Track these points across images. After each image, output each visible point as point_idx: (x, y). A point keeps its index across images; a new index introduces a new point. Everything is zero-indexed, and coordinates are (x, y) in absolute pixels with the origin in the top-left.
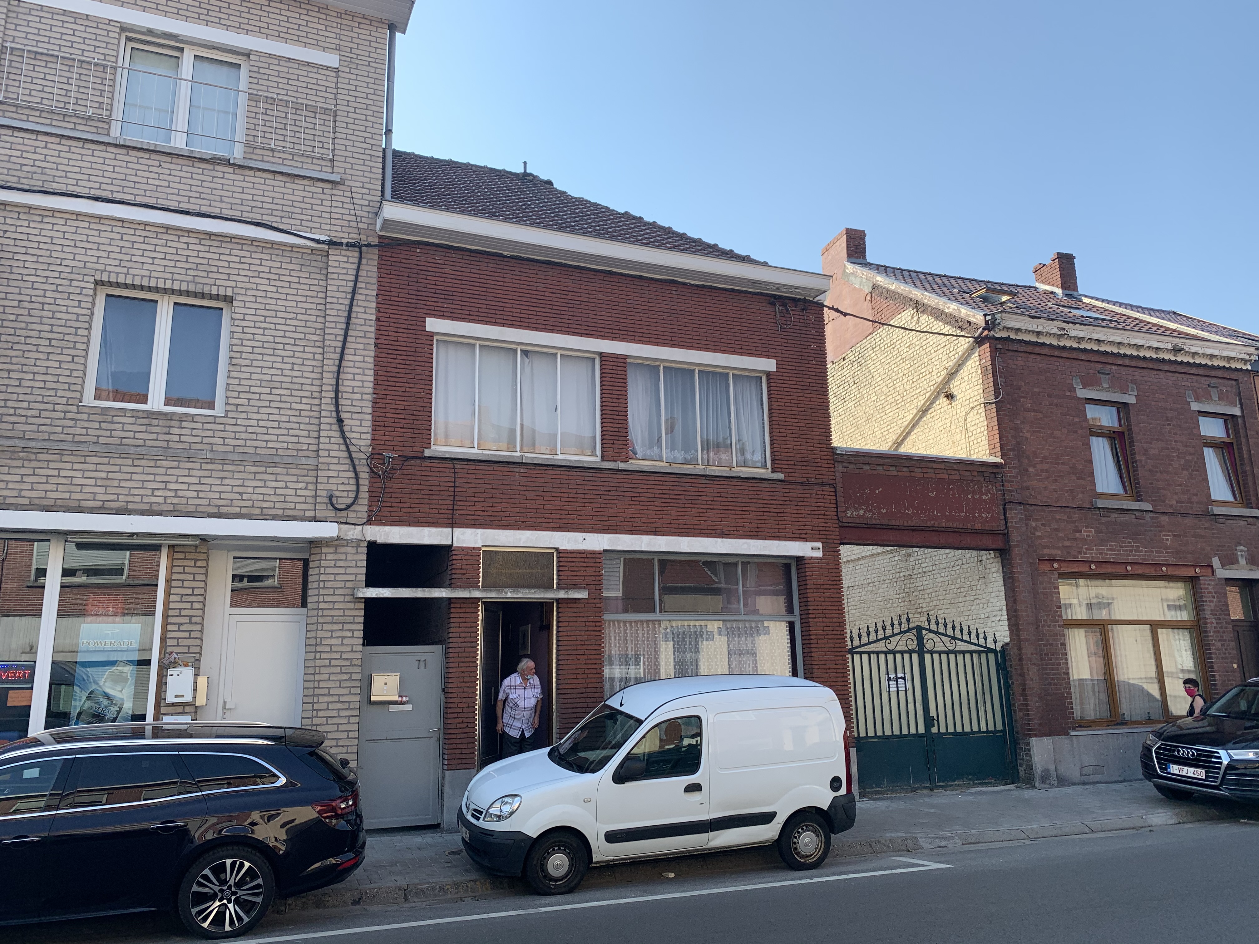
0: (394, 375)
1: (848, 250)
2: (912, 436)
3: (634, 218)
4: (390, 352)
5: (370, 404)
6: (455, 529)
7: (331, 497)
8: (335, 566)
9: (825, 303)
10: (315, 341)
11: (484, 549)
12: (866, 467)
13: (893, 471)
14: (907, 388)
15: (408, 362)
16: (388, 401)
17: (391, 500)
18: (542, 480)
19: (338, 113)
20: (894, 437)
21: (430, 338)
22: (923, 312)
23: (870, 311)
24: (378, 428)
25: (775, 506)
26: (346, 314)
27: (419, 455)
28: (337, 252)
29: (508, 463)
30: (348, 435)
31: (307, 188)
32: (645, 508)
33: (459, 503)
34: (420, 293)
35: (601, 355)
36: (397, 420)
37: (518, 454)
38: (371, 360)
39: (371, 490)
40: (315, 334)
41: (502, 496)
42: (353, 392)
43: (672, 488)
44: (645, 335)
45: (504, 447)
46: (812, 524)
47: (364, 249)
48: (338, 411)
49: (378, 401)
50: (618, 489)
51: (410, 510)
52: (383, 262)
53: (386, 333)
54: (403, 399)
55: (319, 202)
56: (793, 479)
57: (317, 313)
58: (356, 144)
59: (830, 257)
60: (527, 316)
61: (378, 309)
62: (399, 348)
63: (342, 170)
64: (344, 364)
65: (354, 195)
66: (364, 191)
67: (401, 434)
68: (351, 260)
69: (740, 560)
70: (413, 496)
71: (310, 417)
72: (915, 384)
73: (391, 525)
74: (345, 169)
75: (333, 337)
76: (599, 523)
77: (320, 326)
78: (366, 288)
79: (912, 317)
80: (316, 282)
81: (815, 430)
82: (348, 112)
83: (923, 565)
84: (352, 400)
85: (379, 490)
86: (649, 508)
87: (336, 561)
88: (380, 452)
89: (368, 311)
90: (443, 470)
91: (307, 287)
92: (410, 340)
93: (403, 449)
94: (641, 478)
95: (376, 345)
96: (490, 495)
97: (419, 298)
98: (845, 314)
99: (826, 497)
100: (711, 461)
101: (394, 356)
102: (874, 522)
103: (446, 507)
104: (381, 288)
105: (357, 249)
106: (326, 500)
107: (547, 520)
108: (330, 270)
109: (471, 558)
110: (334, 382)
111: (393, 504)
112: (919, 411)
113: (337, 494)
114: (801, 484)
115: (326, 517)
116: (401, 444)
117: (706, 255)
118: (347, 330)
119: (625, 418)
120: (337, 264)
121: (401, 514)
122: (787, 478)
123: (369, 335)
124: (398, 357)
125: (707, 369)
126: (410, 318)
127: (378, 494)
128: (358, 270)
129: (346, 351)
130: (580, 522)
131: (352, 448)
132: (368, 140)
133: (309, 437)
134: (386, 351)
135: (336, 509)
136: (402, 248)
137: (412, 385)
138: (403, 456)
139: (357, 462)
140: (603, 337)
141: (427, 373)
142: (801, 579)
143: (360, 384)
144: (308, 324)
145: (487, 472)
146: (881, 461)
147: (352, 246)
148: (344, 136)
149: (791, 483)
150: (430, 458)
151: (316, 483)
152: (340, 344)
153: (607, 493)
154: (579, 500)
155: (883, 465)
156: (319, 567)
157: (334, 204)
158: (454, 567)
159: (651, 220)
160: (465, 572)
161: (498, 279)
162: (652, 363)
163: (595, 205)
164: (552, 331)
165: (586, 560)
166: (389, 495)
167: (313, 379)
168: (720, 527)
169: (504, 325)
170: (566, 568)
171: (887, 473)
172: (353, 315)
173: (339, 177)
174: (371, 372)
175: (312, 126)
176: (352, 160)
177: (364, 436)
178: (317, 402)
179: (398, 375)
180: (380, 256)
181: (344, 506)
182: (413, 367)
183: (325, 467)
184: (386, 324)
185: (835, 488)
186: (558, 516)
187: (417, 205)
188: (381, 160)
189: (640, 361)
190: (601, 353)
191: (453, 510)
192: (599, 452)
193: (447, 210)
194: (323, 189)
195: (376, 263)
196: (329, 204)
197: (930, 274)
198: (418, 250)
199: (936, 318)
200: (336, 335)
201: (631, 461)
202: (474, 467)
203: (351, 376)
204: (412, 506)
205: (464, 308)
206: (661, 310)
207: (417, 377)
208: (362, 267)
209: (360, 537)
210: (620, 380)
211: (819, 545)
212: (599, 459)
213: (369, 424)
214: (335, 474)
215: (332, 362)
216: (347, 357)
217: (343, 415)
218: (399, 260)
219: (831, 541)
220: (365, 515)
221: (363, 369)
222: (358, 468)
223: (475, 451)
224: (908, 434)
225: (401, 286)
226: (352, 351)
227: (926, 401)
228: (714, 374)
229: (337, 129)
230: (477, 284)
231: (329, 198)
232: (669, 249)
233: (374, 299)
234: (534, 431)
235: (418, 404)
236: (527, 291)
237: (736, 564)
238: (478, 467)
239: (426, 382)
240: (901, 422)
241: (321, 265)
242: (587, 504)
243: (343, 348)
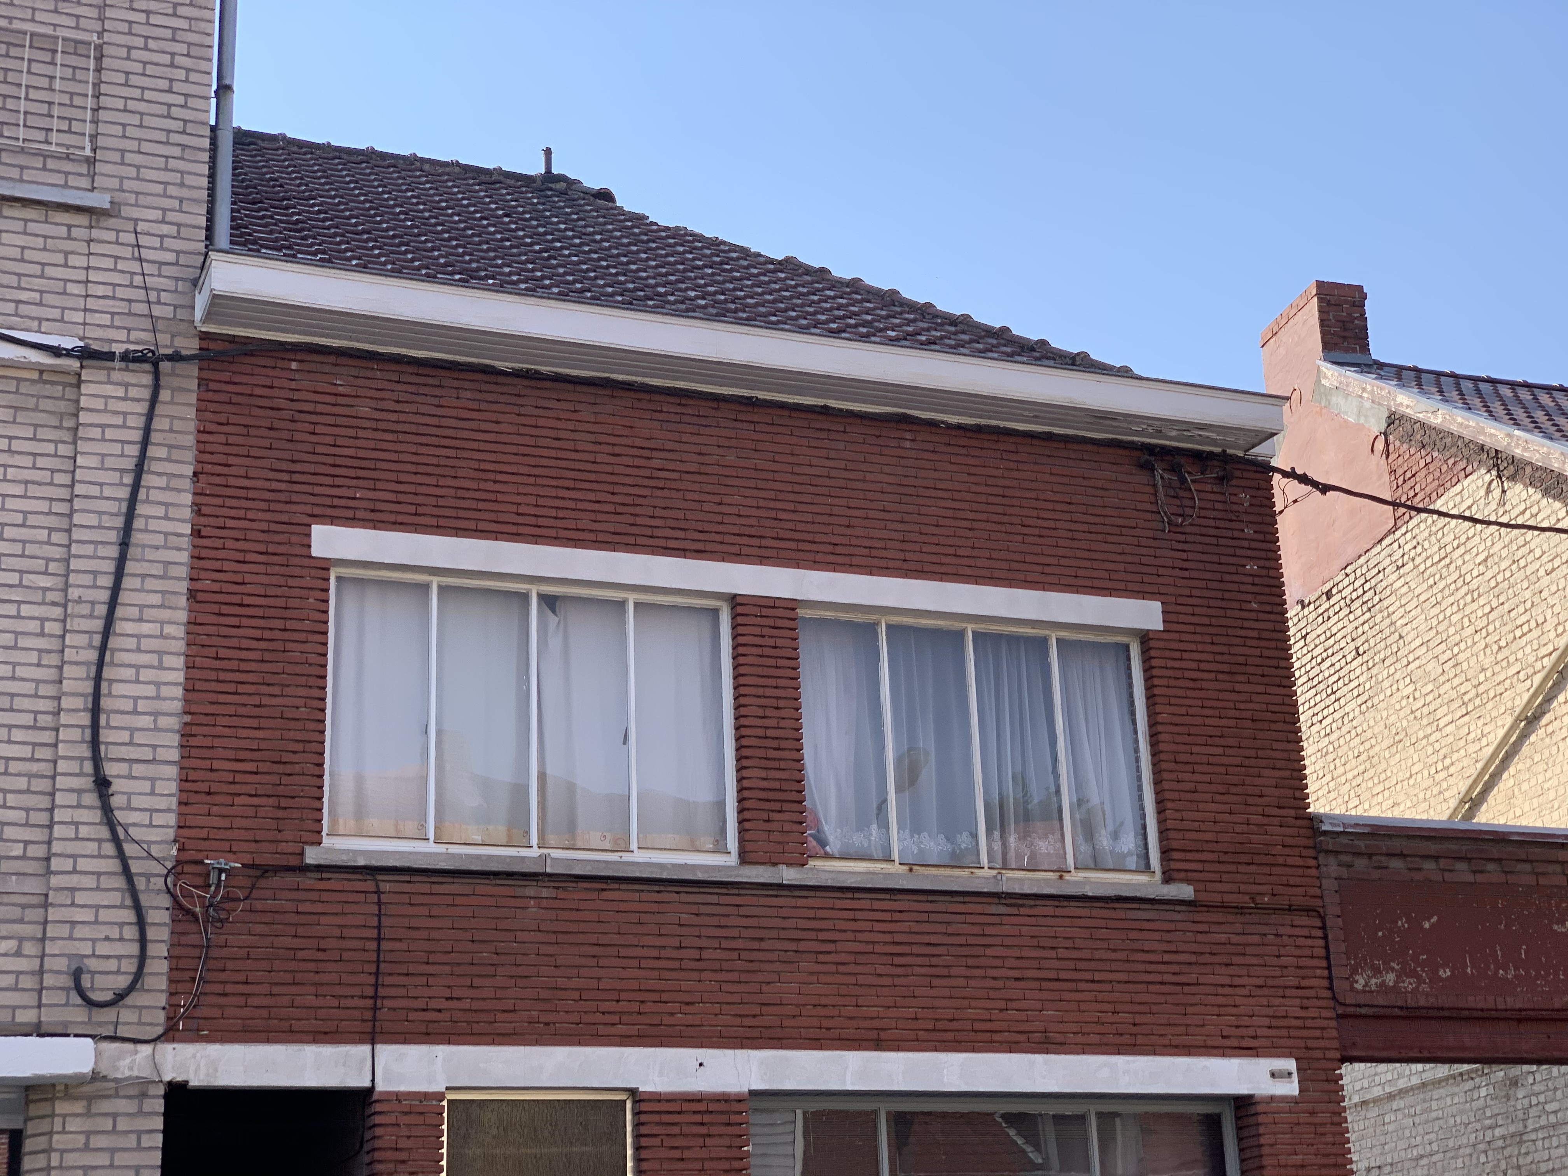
0: (234, 665)
1: (1324, 334)
2: (1507, 781)
3: (808, 270)
4: (225, 609)
5: (175, 739)
6: (379, 1047)
7: (77, 974)
8: (87, 1148)
9: (1274, 463)
10: (45, 589)
11: (451, 1096)
12: (1397, 864)
13: (1462, 872)
14: (1487, 663)
15: (267, 634)
16: (219, 730)
17: (223, 976)
18: (594, 916)
19: (107, 50)
20: (1463, 787)
21: (322, 574)
22: (1512, 478)
23: (1386, 477)
24: (193, 798)
25: (1175, 968)
26: (119, 522)
27: (293, 861)
28: (101, 375)
29: (510, 875)
30: (120, 816)
31: (32, 227)
32: (852, 980)
33: (388, 980)
34: (298, 467)
35: (734, 600)
36: (239, 778)
37: (535, 852)
38: (179, 631)
39: (177, 952)
40: (45, 573)
41: (495, 959)
42: (135, 712)
43: (916, 928)
44: (839, 549)
45: (500, 832)
46: (1270, 1011)
47: (165, 366)
48: (97, 759)
49: (195, 730)
50: (783, 934)
51: (269, 1001)
52: (210, 396)
53: (217, 565)
54: (254, 723)
55: (59, 258)
56: (1218, 898)
57: (52, 521)
58: (147, 120)
59: (1282, 351)
60: (553, 513)
61: (198, 509)
62: (247, 600)
63: (114, 183)
64: (113, 642)
65: (143, 240)
66: (166, 229)
67: (251, 812)
68: (133, 392)
69: (1092, 1109)
70: (277, 964)
71: (30, 776)
72: (1505, 652)
73: (223, 1040)
74: (122, 179)
75: (87, 579)
76: (738, 1021)
77: (58, 552)
78: (169, 460)
79: (1488, 491)
80: (50, 448)
81: (1266, 772)
82: (130, 48)
83: (1549, 1107)
84: (133, 730)
85: (196, 952)
86: (862, 980)
87: (88, 1134)
88: (199, 856)
89: (173, 512)
90: (351, 897)
91: (28, 461)
92: (275, 580)
93: (253, 847)
94: (839, 904)
95: (192, 594)
96: (467, 958)
97: (296, 477)
98: (1325, 489)
99: (1301, 941)
100: (1012, 855)
101: (234, 621)
102: (1422, 1002)
103: (357, 991)
104: (206, 457)
105: (148, 367)
106: (66, 981)
107: (608, 1018)
108: (83, 418)
109: (419, 1120)
110: (88, 687)
111: (230, 989)
112: (1518, 720)
113: (93, 964)
114: (1240, 910)
115: (66, 1024)
116: (250, 835)
117: (982, 354)
118: (121, 561)
119: (794, 755)
120: (99, 404)
121: (246, 1012)
122: (1203, 897)
123: (175, 571)
124: (245, 622)
125: (994, 628)
126: (274, 527)
127: (191, 964)
128: (150, 416)
129: (120, 612)
130: (689, 1020)
131: (130, 849)
132: (176, 112)
133: (27, 824)
134: (215, 608)
135: (91, 1003)
136: (253, 360)
137: (276, 690)
138: (253, 866)
139: (140, 884)
140: (738, 557)
141: (313, 658)
142: (1248, 1154)
143: (151, 691)
144: (30, 549)
145: (459, 900)
146: (1433, 848)
147: (136, 360)
148: (120, 104)
149: (1210, 907)
150: (319, 868)
151: (43, 939)
152: (105, 596)
153: (755, 945)
154: (686, 964)
155: (1436, 858)
156: (48, 1151)
157: (94, 262)
158: (378, 1144)
159: (848, 276)
160: (403, 1156)
161: (484, 426)
162: (860, 618)
163: (716, 243)
164: (613, 546)
165: (706, 1118)
166: (220, 965)
167: (38, 682)
168: (1038, 1025)
169: (496, 535)
170: (656, 1141)
171: (1448, 876)
172: (138, 523)
173: (107, 197)
174: (180, 662)
175: (45, 82)
176: (138, 159)
177: (159, 819)
178: (47, 737)
179: (244, 666)
180: (203, 382)
181: (108, 996)
182: (279, 646)
183: (64, 898)
184: (219, 543)
185: (1323, 919)
186: (635, 1007)
187: (291, 258)
188: (205, 157)
189: (828, 614)
190: (735, 596)
191: (375, 997)
192: (732, 841)
193: (363, 268)
194: (69, 227)
195: (193, 398)
196: (82, 261)
197: (1526, 385)
198: (294, 365)
199: (1546, 493)
200: (95, 573)
201: (812, 863)
202: (426, 888)
203: (129, 673)
204: (275, 990)
205: (401, 497)
206: (878, 487)
207: (289, 669)
208: (159, 409)
209: (147, 1072)
210: (781, 662)
211: (1291, 1064)
212: (732, 860)
213: (172, 787)
214: (87, 915)
215: (83, 640)
216: (120, 627)
217: (110, 769)
218: (247, 390)
219: (1319, 1054)
220: (161, 1017)
221: (160, 653)
222: (144, 900)
223: (430, 847)
224: (1496, 777)
225: (254, 452)
226: (134, 612)
227: (1534, 696)
228: (1014, 640)
229: (104, 88)
230: (434, 441)
231: (82, 247)
232: (893, 342)
233: (187, 484)
234: (571, 788)
235: (291, 735)
236: (553, 453)
237: (1082, 1118)
238: (436, 889)
239: (312, 681)
240: (1477, 746)
241: (62, 406)
242: (705, 975)
243: (113, 603)
